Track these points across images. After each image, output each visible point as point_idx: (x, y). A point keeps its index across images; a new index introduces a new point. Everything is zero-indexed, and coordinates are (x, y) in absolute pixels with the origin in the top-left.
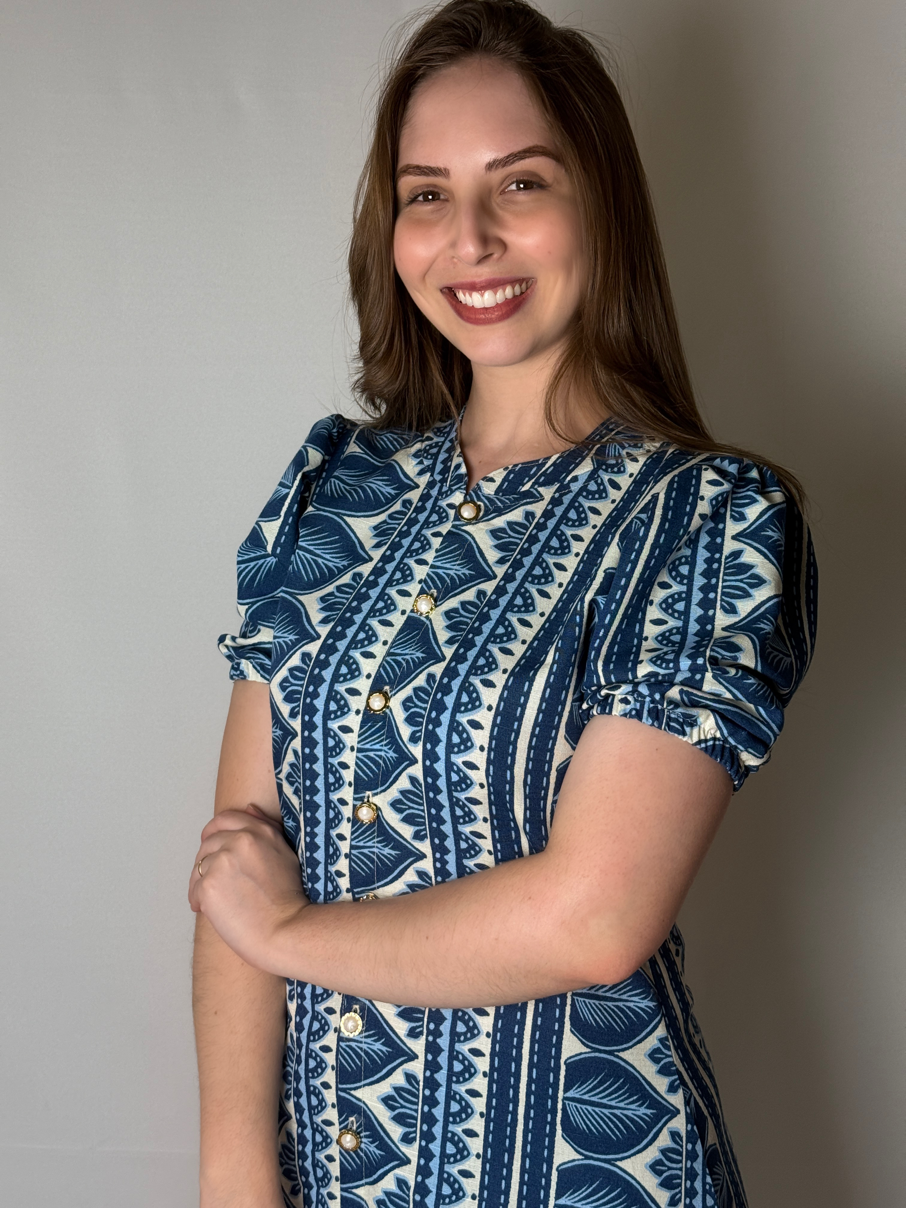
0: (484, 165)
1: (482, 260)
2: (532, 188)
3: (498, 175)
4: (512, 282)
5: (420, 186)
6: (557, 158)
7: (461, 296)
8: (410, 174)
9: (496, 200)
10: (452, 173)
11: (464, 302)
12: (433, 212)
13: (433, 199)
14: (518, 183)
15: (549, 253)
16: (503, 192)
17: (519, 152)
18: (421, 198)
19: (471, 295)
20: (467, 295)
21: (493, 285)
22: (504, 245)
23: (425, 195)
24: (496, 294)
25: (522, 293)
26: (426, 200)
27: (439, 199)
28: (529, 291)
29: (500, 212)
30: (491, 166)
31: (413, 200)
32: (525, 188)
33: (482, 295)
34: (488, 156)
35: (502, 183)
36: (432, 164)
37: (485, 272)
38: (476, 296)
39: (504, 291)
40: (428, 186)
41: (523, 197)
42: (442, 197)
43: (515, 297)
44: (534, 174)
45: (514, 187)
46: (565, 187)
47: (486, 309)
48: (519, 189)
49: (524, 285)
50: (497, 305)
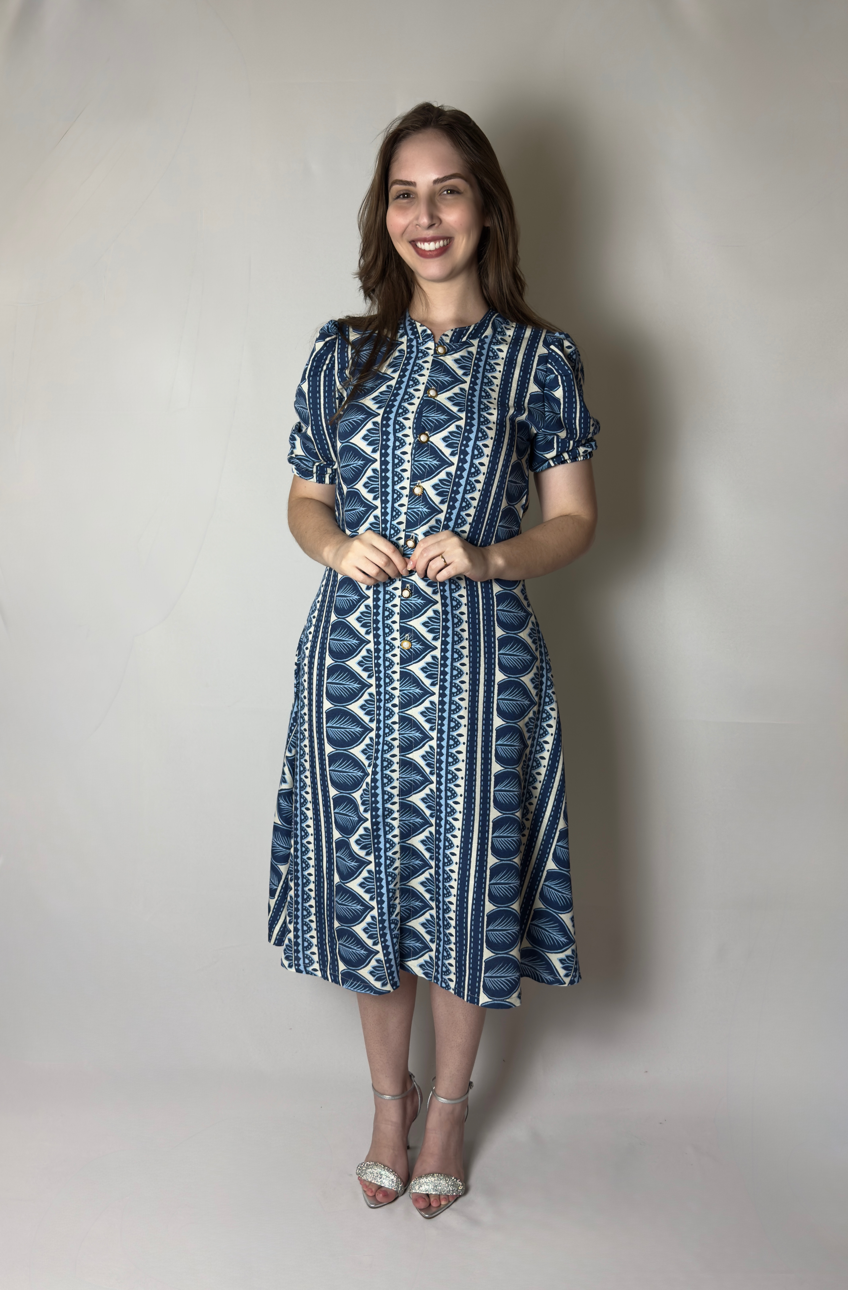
0: (432, 181)
1: (431, 226)
2: (454, 193)
3: (439, 186)
4: (443, 238)
5: (400, 191)
6: (466, 179)
7: (419, 245)
8: (397, 184)
9: (437, 198)
10: (417, 184)
11: (420, 247)
12: (407, 203)
13: (407, 197)
14: (447, 191)
15: (461, 225)
16: (440, 195)
17: (449, 176)
18: (402, 196)
19: (424, 244)
20: (422, 244)
21: (434, 239)
22: (441, 221)
23: (403, 195)
24: (435, 244)
25: (447, 244)
26: (404, 197)
27: (410, 197)
28: (451, 243)
29: (439, 204)
30: (436, 182)
31: (398, 197)
32: (450, 193)
33: (429, 244)
34: (435, 177)
35: (440, 191)
36: (408, 180)
37: (430, 233)
38: (426, 244)
39: (439, 242)
40: (406, 190)
41: (449, 197)
42: (411, 196)
43: (444, 246)
44: (456, 187)
45: (445, 193)
46: (469, 194)
47: (430, 251)
48: (448, 193)
49: (448, 240)
50: (436, 250)
